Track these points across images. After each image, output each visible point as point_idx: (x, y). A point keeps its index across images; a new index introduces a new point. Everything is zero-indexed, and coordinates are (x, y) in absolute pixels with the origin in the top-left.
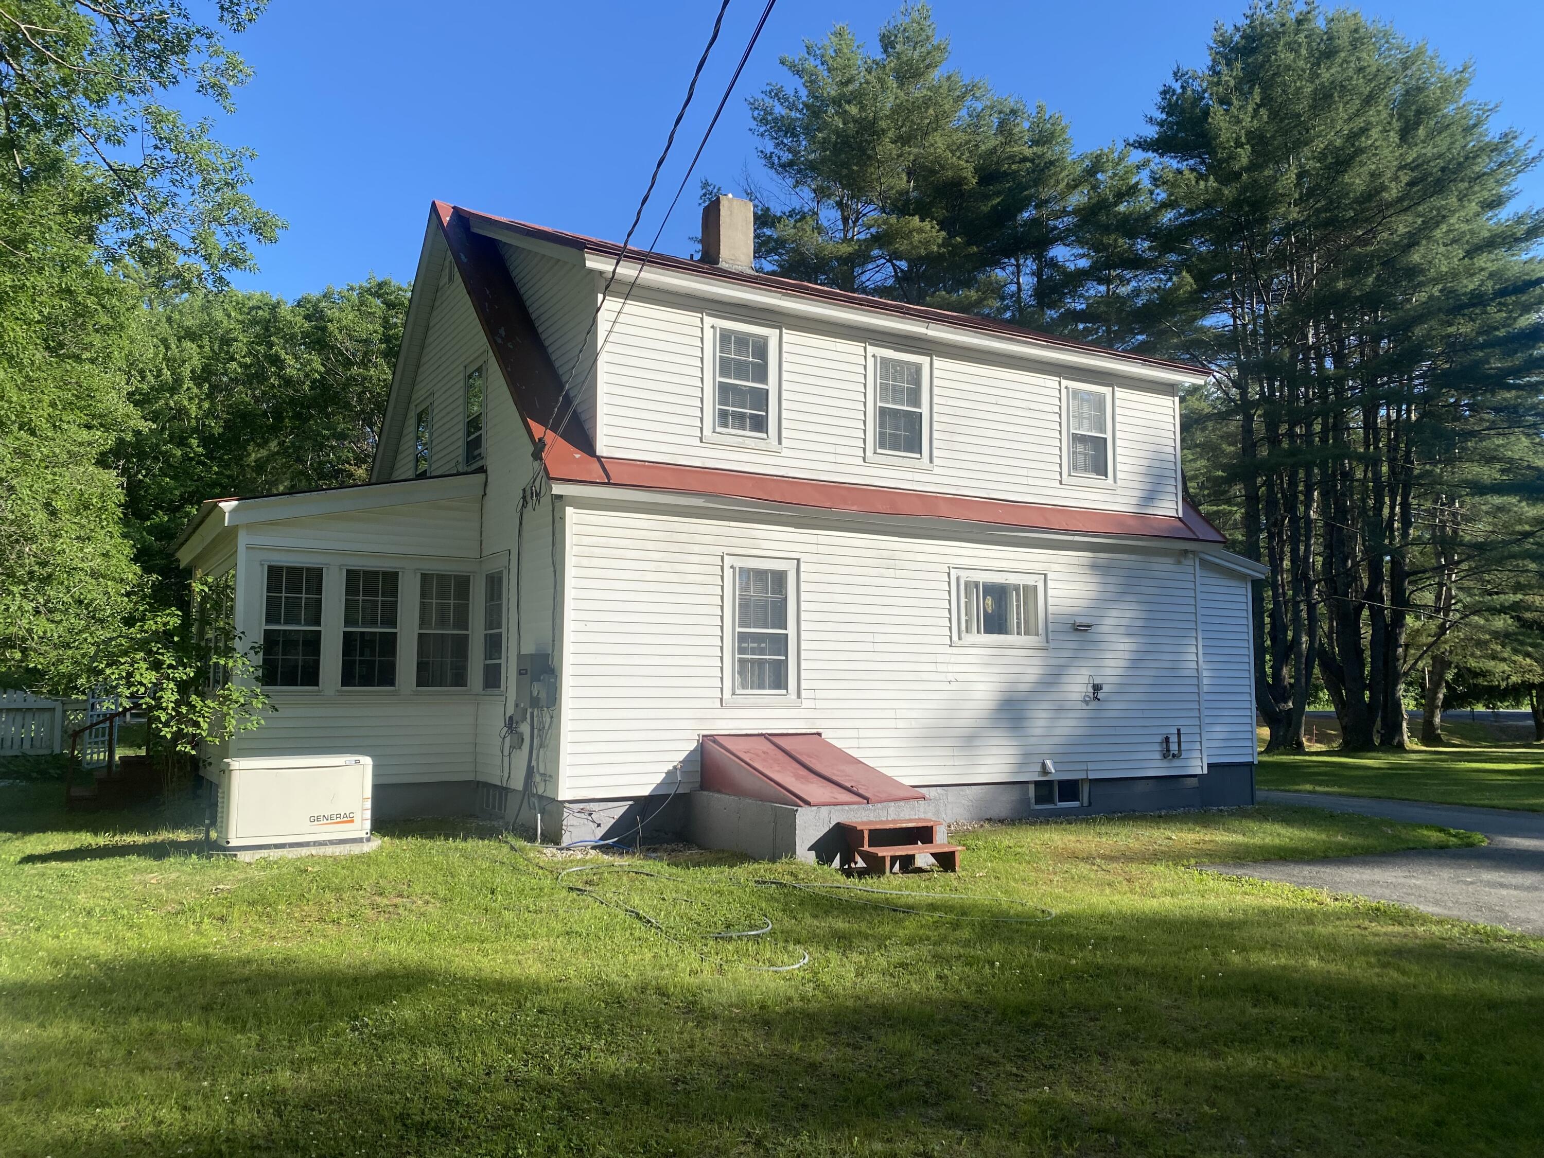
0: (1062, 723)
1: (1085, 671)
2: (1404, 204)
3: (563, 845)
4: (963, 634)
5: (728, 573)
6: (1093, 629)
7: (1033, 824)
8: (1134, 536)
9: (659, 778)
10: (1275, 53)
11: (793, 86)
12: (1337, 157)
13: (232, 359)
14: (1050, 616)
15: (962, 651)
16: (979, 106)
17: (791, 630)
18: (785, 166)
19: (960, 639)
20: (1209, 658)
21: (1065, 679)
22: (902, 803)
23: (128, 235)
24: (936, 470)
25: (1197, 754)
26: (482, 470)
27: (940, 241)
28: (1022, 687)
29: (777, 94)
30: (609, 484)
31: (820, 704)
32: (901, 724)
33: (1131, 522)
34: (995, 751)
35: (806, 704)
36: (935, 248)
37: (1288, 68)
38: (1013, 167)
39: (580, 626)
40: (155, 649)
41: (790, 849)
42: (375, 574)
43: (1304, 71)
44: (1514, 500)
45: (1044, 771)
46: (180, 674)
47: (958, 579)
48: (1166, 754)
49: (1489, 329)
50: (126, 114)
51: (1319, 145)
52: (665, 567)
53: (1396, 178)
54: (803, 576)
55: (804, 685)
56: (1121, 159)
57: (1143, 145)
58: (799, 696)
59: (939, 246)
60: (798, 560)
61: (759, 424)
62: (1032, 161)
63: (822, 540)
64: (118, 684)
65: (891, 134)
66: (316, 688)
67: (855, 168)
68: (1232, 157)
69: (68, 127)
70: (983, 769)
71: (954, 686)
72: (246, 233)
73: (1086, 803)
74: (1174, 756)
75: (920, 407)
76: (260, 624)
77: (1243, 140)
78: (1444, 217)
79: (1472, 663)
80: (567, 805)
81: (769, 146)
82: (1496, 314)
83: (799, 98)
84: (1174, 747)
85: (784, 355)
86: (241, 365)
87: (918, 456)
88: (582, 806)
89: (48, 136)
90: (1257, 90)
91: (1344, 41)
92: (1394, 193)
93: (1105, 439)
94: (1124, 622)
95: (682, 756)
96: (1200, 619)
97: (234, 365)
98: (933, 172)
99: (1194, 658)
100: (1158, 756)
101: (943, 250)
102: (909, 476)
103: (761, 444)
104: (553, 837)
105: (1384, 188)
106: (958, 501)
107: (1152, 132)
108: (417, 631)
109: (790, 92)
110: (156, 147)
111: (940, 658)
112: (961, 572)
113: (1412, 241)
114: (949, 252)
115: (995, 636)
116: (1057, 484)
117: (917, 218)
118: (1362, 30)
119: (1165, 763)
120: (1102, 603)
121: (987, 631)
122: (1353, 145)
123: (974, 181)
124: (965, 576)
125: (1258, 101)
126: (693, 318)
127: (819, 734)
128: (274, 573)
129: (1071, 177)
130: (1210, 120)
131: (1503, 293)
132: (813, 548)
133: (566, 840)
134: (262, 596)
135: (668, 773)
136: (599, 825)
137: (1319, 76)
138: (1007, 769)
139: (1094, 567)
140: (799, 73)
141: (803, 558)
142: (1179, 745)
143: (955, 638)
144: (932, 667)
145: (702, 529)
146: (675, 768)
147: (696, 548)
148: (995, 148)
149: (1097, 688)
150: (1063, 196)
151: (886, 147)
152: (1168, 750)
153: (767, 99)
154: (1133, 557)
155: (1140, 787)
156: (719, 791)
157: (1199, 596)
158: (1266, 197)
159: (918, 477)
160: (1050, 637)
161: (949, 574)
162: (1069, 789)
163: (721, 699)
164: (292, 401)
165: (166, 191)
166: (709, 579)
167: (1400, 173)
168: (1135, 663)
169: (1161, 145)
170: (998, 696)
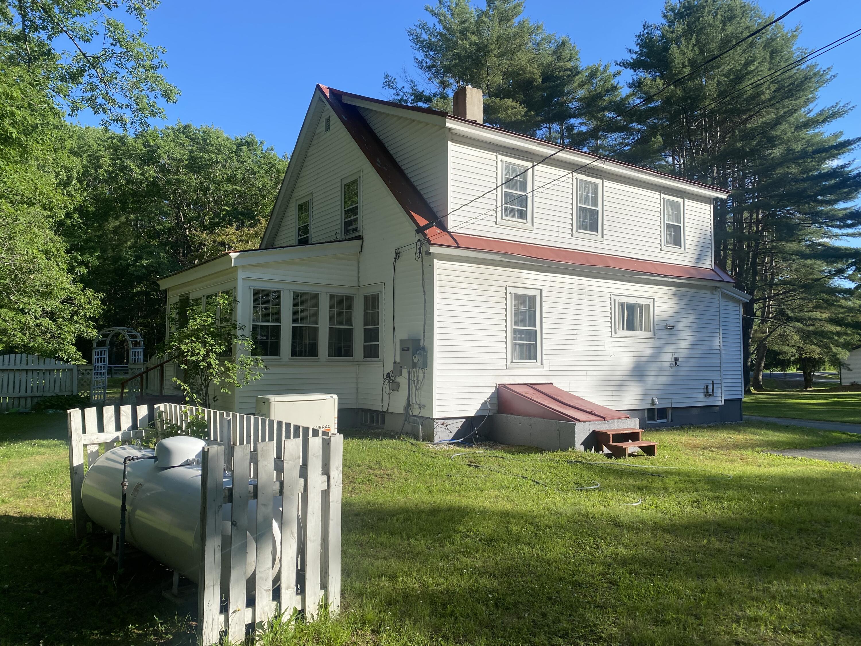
0: (660, 378)
1: (671, 351)
2: (772, 102)
3: (435, 442)
4: (617, 331)
5: (509, 296)
6: (675, 328)
7: (650, 430)
8: (695, 279)
9: (478, 407)
10: (702, 17)
11: (432, 22)
12: (737, 75)
13: (100, 167)
14: (656, 322)
15: (617, 339)
16: (538, 38)
17: (538, 328)
18: (429, 68)
19: (615, 333)
20: (726, 344)
21: (663, 355)
22: (620, 420)
23: (88, 95)
24: (605, 242)
25: (719, 394)
26: (360, 238)
27: (523, 113)
28: (643, 359)
29: (423, 27)
30: (458, 247)
31: (552, 368)
32: (589, 379)
33: (693, 271)
34: (631, 393)
35: (546, 368)
36: (520, 117)
37: (710, 25)
38: (561, 73)
39: (441, 325)
40: (201, 335)
41: (572, 444)
42: (306, 294)
43: (719, 27)
44: (818, 262)
45: (653, 403)
46: (217, 349)
47: (614, 301)
48: (707, 395)
49: (807, 170)
50: (91, 24)
51: (726, 68)
52: (480, 293)
53: (769, 88)
54: (544, 299)
55: (544, 357)
56: (605, 71)
57: (625, 64)
58: (542, 363)
59: (522, 116)
60: (541, 290)
61: (522, 215)
62: (571, 71)
63: (553, 279)
64: (187, 355)
65: (495, 52)
66: (278, 357)
67: (475, 70)
68: (680, 72)
69: (58, 29)
70: (626, 403)
71: (613, 358)
72: (160, 96)
73: (670, 420)
74: (710, 395)
75: (597, 207)
76: (250, 321)
77: (686, 63)
78: (796, 110)
79: (776, 348)
80: (436, 421)
81: (420, 56)
82: (810, 163)
83: (436, 29)
84: (710, 391)
85: (535, 177)
86: (106, 171)
87: (596, 234)
88: (442, 421)
89: (43, 35)
90: (694, 37)
91: (738, 12)
92: (767, 96)
93: (680, 227)
94: (689, 325)
95: (488, 395)
96: (722, 324)
97: (101, 171)
98: (518, 74)
99: (718, 343)
100: (702, 395)
101: (524, 118)
102: (592, 244)
103: (524, 226)
104: (429, 437)
105: (762, 93)
106: (615, 258)
107: (630, 58)
108: (328, 326)
109: (431, 26)
110: (112, 44)
111: (607, 344)
112: (616, 297)
113: (777, 122)
114: (527, 119)
115: (631, 331)
116: (659, 250)
117: (511, 100)
118: (747, 7)
119: (705, 399)
120: (678, 314)
121: (628, 329)
122: (746, 69)
123: (540, 80)
124: (618, 299)
125: (694, 43)
126: (491, 156)
127: (551, 384)
128: (256, 293)
129: (581, 80)
130: (670, 52)
131: (816, 152)
132: (548, 284)
133: (436, 439)
134: (250, 306)
135: (482, 404)
136: (451, 432)
137: (726, 30)
138: (636, 402)
139: (675, 295)
140: (435, 15)
141: (544, 289)
142: (713, 390)
143: (613, 333)
144: (602, 348)
145: (496, 272)
146: (485, 401)
147: (494, 283)
148: (551, 62)
149: (676, 359)
150: (575, 90)
151: (492, 60)
152: (708, 392)
153: (418, 29)
154: (692, 290)
155: (695, 412)
156: (512, 414)
157: (721, 311)
158: (699, 96)
159: (596, 245)
160: (656, 333)
161: (611, 298)
162: (662, 412)
163: (506, 365)
164: (135, 194)
165: (112, 70)
166: (499, 300)
167: (771, 85)
168: (694, 346)
169: (635, 66)
170: (632, 364)
